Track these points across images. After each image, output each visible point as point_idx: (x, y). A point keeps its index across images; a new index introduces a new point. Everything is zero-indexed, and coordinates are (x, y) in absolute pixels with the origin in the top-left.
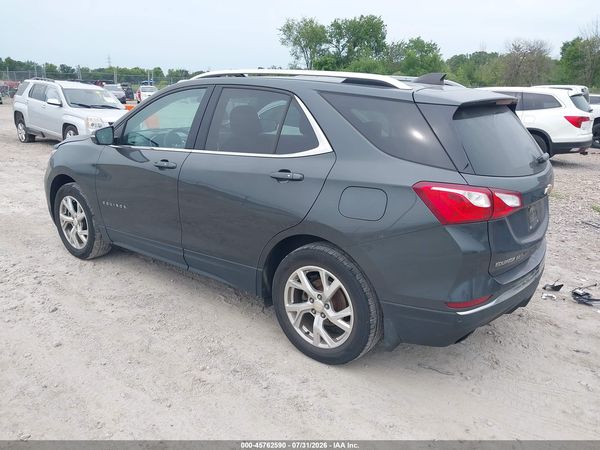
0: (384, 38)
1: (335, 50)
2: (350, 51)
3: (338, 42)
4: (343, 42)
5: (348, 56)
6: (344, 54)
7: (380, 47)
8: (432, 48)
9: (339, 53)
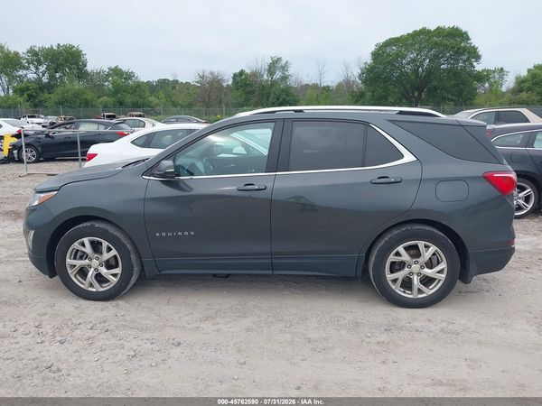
0: (85, 66)
1: (35, 75)
2: (52, 77)
3: (37, 69)
4: (43, 68)
5: (49, 83)
6: (45, 80)
7: (82, 74)
8: (129, 76)
9: (40, 79)
